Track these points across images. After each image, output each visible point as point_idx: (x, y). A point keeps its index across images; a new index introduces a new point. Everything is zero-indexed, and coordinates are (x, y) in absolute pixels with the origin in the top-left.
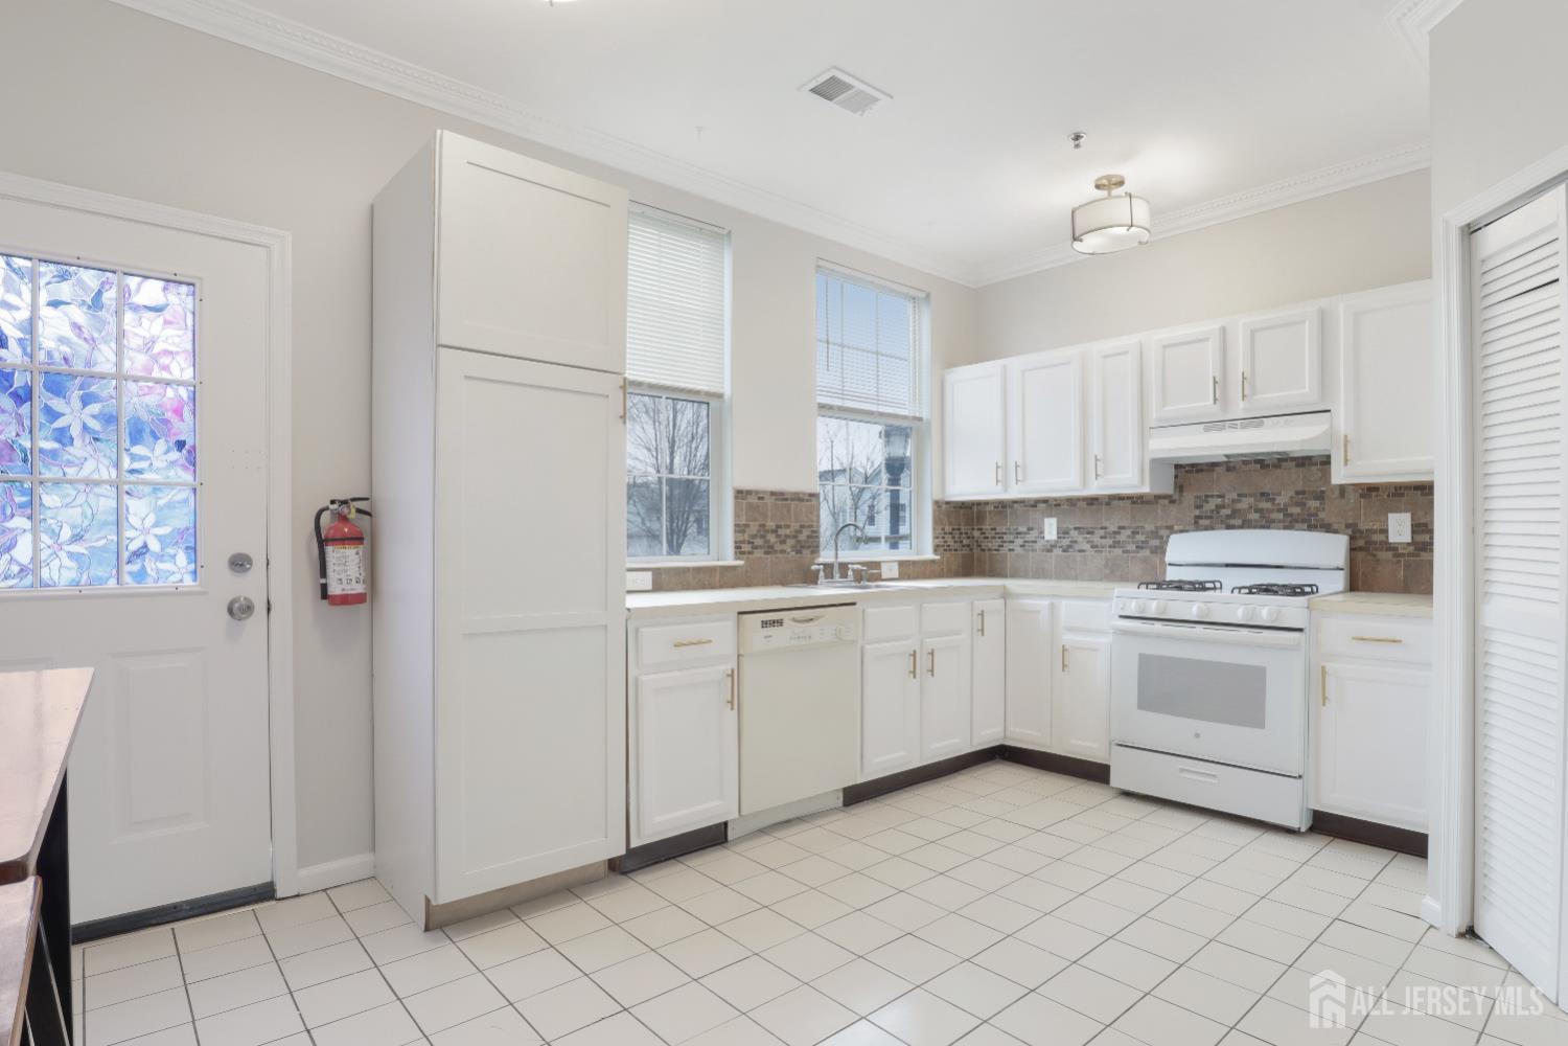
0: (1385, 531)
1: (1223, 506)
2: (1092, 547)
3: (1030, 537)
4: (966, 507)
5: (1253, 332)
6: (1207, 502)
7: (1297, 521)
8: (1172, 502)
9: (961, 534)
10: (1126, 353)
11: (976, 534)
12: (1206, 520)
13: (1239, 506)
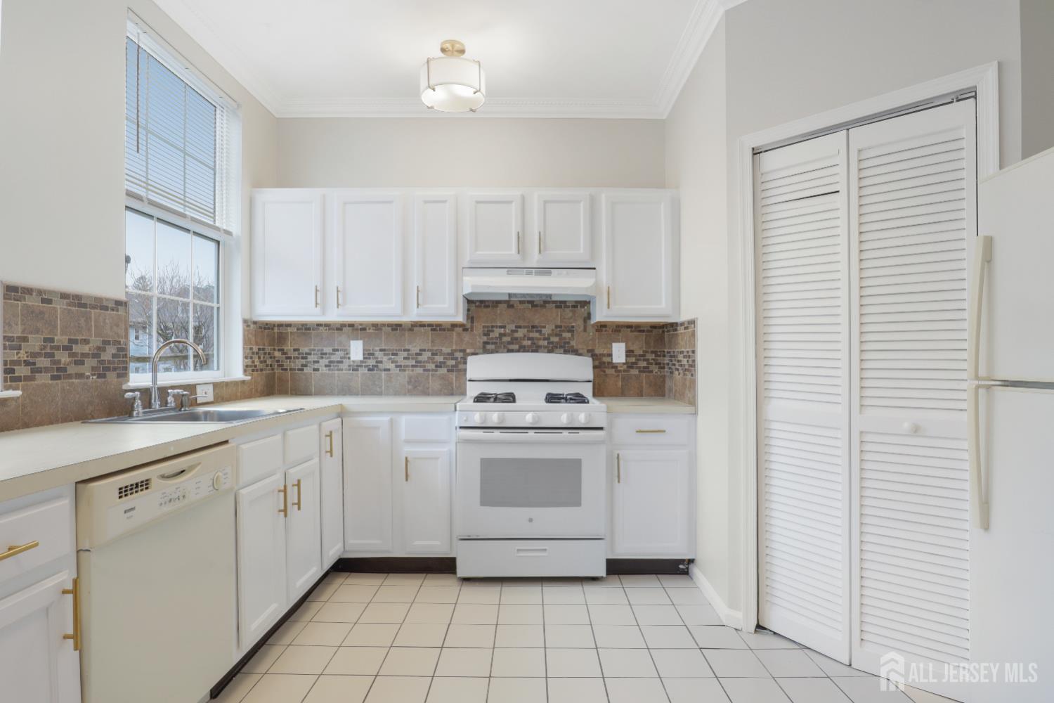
0: (610, 355)
1: (504, 335)
2: (397, 366)
3: (336, 357)
4: (269, 329)
5: (545, 202)
6: (493, 331)
7: (557, 347)
8: (465, 330)
9: (265, 354)
10: (445, 202)
11: (277, 354)
12: (492, 346)
13: (516, 335)
